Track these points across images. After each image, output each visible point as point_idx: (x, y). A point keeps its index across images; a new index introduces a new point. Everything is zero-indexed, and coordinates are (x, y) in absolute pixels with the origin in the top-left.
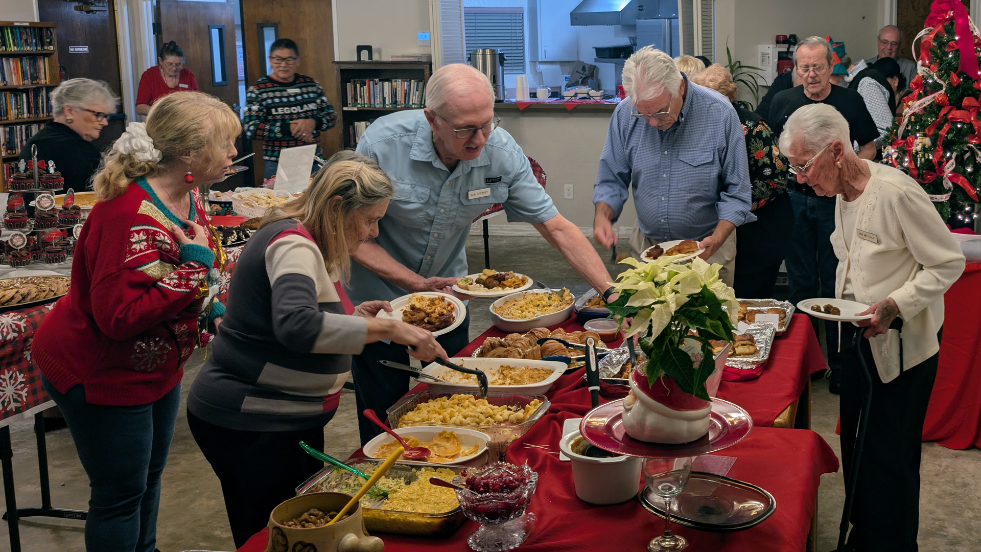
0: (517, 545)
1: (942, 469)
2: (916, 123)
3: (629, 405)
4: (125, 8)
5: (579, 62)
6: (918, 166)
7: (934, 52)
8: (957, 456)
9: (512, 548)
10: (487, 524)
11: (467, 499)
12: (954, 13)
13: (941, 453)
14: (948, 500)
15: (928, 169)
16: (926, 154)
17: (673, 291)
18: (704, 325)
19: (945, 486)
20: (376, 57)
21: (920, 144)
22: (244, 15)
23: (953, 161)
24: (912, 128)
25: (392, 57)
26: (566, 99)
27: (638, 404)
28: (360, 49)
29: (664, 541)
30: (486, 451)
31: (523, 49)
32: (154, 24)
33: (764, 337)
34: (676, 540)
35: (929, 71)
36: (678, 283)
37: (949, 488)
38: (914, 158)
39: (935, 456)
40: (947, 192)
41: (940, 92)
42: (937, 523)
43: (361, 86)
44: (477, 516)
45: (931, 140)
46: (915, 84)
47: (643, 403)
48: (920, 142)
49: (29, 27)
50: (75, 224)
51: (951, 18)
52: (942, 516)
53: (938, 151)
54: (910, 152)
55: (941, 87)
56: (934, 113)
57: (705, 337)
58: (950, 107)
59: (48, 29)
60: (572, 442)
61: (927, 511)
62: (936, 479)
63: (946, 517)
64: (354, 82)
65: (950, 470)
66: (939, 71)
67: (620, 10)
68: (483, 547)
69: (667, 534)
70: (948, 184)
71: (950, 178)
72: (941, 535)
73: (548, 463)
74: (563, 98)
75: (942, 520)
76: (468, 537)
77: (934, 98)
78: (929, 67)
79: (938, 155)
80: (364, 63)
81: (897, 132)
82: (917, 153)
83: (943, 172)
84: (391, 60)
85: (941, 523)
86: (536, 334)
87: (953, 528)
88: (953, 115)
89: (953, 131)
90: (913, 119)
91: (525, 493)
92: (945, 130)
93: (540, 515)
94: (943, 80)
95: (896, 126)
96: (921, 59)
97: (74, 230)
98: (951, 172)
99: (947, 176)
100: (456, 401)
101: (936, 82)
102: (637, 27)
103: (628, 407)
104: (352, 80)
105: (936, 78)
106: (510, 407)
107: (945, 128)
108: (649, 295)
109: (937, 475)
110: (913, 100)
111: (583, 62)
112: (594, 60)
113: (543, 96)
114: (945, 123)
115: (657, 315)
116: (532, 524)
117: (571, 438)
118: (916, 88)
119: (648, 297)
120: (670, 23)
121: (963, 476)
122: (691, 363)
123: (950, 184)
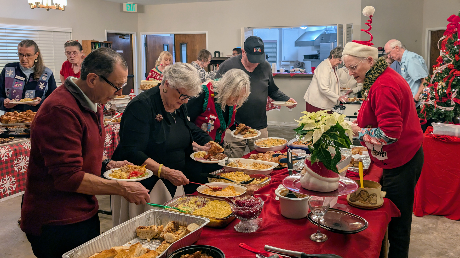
0: (254, 231)
1: (447, 227)
2: (439, 77)
3: (303, 174)
4: (136, 37)
5: (297, 61)
6: (439, 95)
7: (448, 46)
8: (454, 223)
9: (252, 232)
10: (242, 221)
11: (235, 209)
12: (457, 29)
13: (447, 221)
14: (450, 241)
15: (444, 96)
16: (443, 90)
17: (323, 123)
18: (337, 140)
19: (448, 235)
20: (221, 56)
21: (441, 85)
22: (176, 40)
23: (455, 93)
24: (437, 79)
25: (227, 56)
26: (291, 72)
27: (307, 173)
28: (215, 53)
29: (317, 236)
30: (245, 193)
31: (276, 56)
32: (145, 43)
33: (367, 161)
34: (323, 236)
35: (445, 54)
36: (326, 121)
37: (450, 236)
38: (437, 91)
39: (444, 222)
40: (452, 106)
41: (450, 63)
42: (444, 250)
43: (216, 67)
44: (238, 216)
45: (446, 84)
46: (439, 60)
47: (309, 173)
48: (440, 85)
49: (104, 43)
50: (106, 104)
51: (456, 32)
52: (447, 247)
53: (449, 89)
54: (435, 89)
55: (451, 61)
56: (447, 72)
57: (338, 145)
58: (454, 70)
59: (110, 44)
60: (280, 191)
61: (439, 244)
62: (444, 231)
63: (448, 248)
64: (213, 65)
65: (451, 228)
66: (450, 54)
67: (314, 40)
68: (240, 230)
69: (319, 232)
70: (453, 103)
71: (454, 101)
72: (446, 255)
73: (271, 200)
74: (289, 72)
75: (446, 249)
76: (235, 226)
77: (447, 66)
78: (445, 53)
79: (449, 90)
80: (217, 58)
81: (430, 80)
82: (439, 89)
83: (451, 97)
84: (226, 57)
85: (446, 250)
86: (271, 153)
87: (452, 253)
88: (456, 73)
89: (456, 80)
90: (437, 75)
91: (258, 208)
92: (452, 80)
93: (265, 220)
94: (451, 58)
95: (429, 78)
96: (442, 50)
97: (106, 106)
98: (454, 98)
99: (452, 99)
100: (237, 174)
101: (448, 59)
102: (320, 46)
103: (302, 175)
104: (212, 64)
105: (448, 57)
106: (257, 179)
107: (452, 78)
108: (312, 125)
109: (444, 230)
110: (438, 66)
111: (299, 61)
112: (303, 60)
113: (282, 71)
114: (452, 77)
115: (316, 133)
116: (261, 222)
117: (280, 190)
118: (439, 62)
119: (312, 126)
120: (334, 44)
121: (457, 231)
122: (331, 157)
123: (454, 103)
